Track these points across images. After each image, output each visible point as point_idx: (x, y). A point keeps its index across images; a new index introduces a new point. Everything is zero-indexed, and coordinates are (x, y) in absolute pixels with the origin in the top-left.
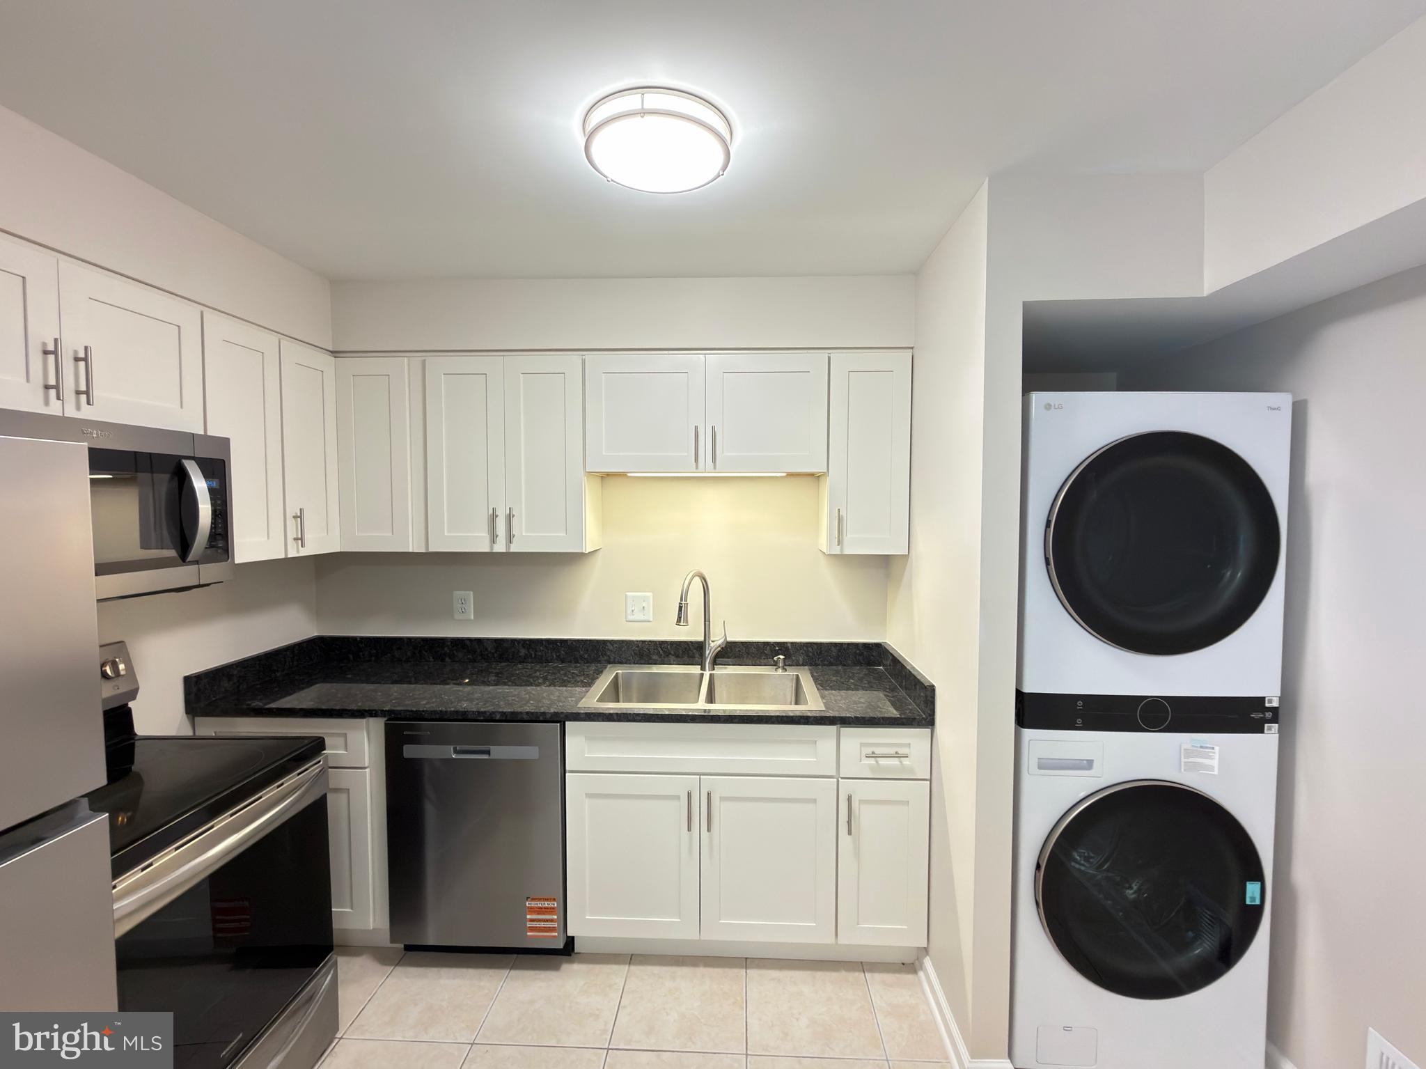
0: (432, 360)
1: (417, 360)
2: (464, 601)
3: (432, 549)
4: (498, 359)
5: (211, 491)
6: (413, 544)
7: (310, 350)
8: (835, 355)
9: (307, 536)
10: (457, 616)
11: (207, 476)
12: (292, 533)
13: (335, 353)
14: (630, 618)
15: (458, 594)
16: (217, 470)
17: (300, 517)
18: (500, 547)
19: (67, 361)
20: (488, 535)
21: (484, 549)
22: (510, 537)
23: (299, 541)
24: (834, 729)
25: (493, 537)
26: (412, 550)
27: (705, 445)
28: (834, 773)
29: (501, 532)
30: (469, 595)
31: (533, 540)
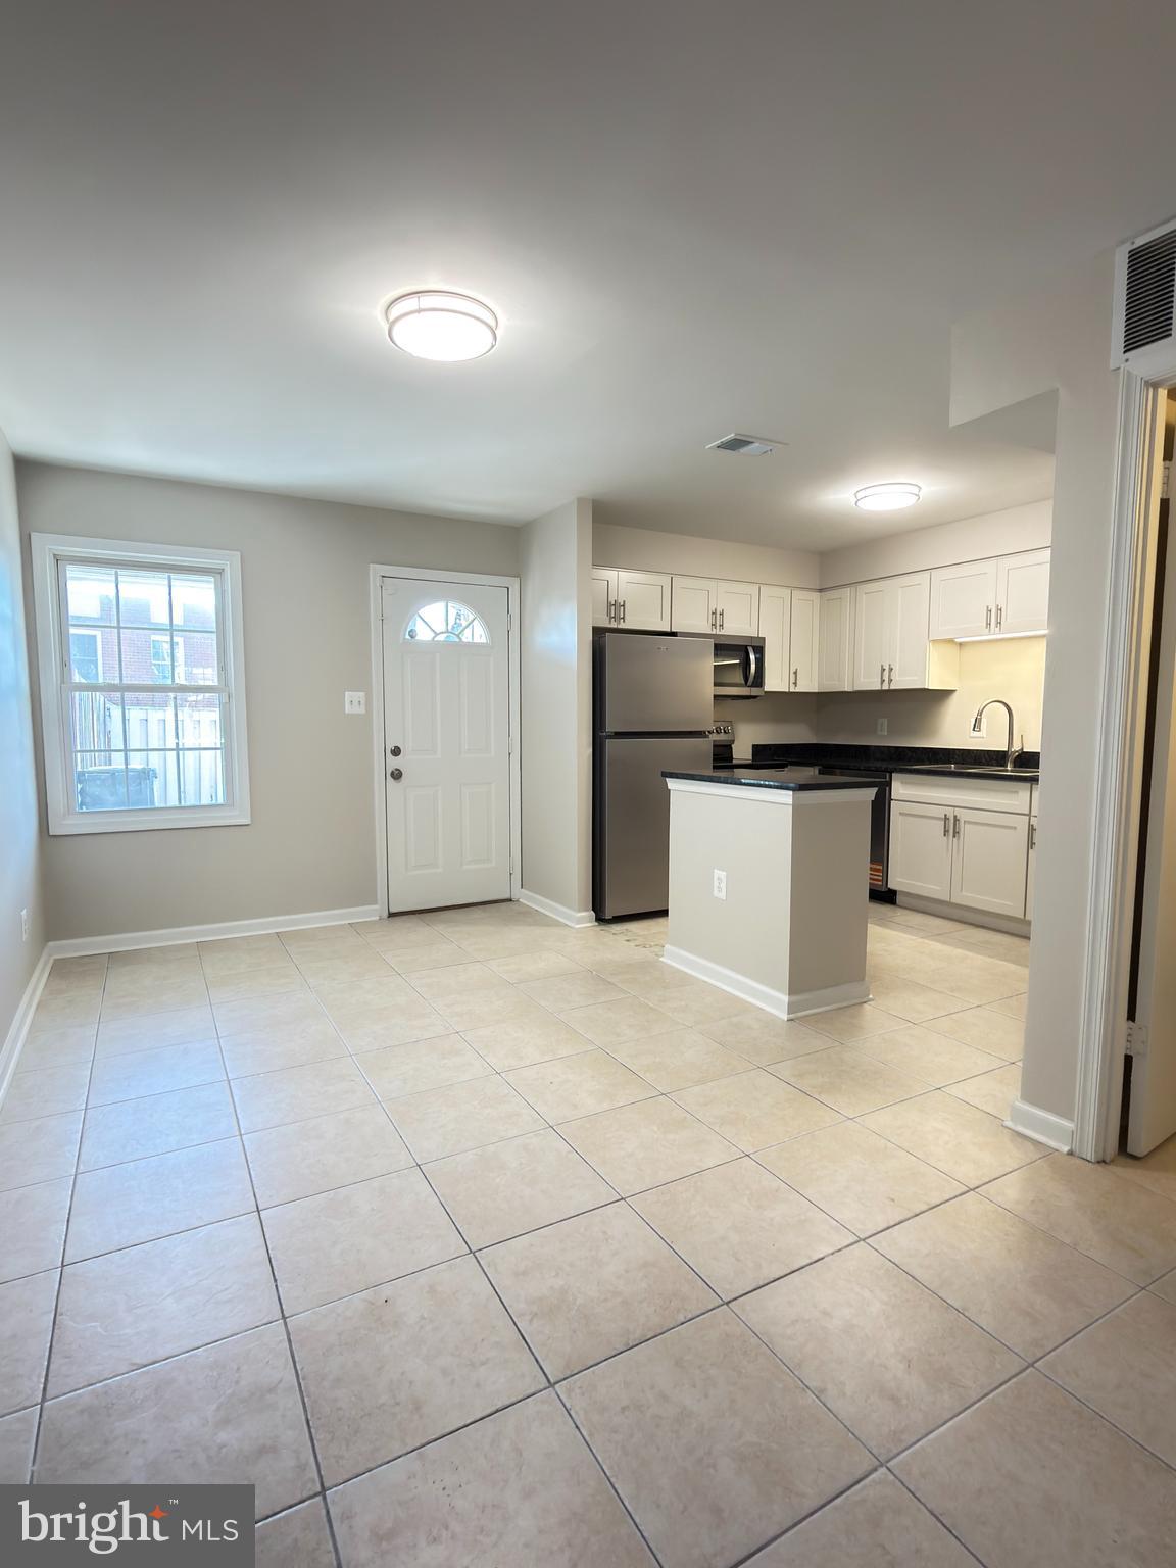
0: (860, 587)
2: (882, 724)
3: (857, 688)
4: (888, 581)
5: (757, 660)
6: (847, 689)
7: (805, 592)
9: (799, 681)
10: (879, 733)
11: (755, 653)
12: (792, 682)
13: (820, 590)
16: (760, 651)
17: (796, 673)
18: (885, 687)
19: (718, 616)
20: (880, 680)
21: (878, 688)
22: (891, 681)
23: (795, 684)
24: (1029, 785)
25: (882, 681)
26: (846, 690)
27: (995, 617)
28: (1027, 812)
29: (886, 678)
30: (885, 721)
31: (901, 682)
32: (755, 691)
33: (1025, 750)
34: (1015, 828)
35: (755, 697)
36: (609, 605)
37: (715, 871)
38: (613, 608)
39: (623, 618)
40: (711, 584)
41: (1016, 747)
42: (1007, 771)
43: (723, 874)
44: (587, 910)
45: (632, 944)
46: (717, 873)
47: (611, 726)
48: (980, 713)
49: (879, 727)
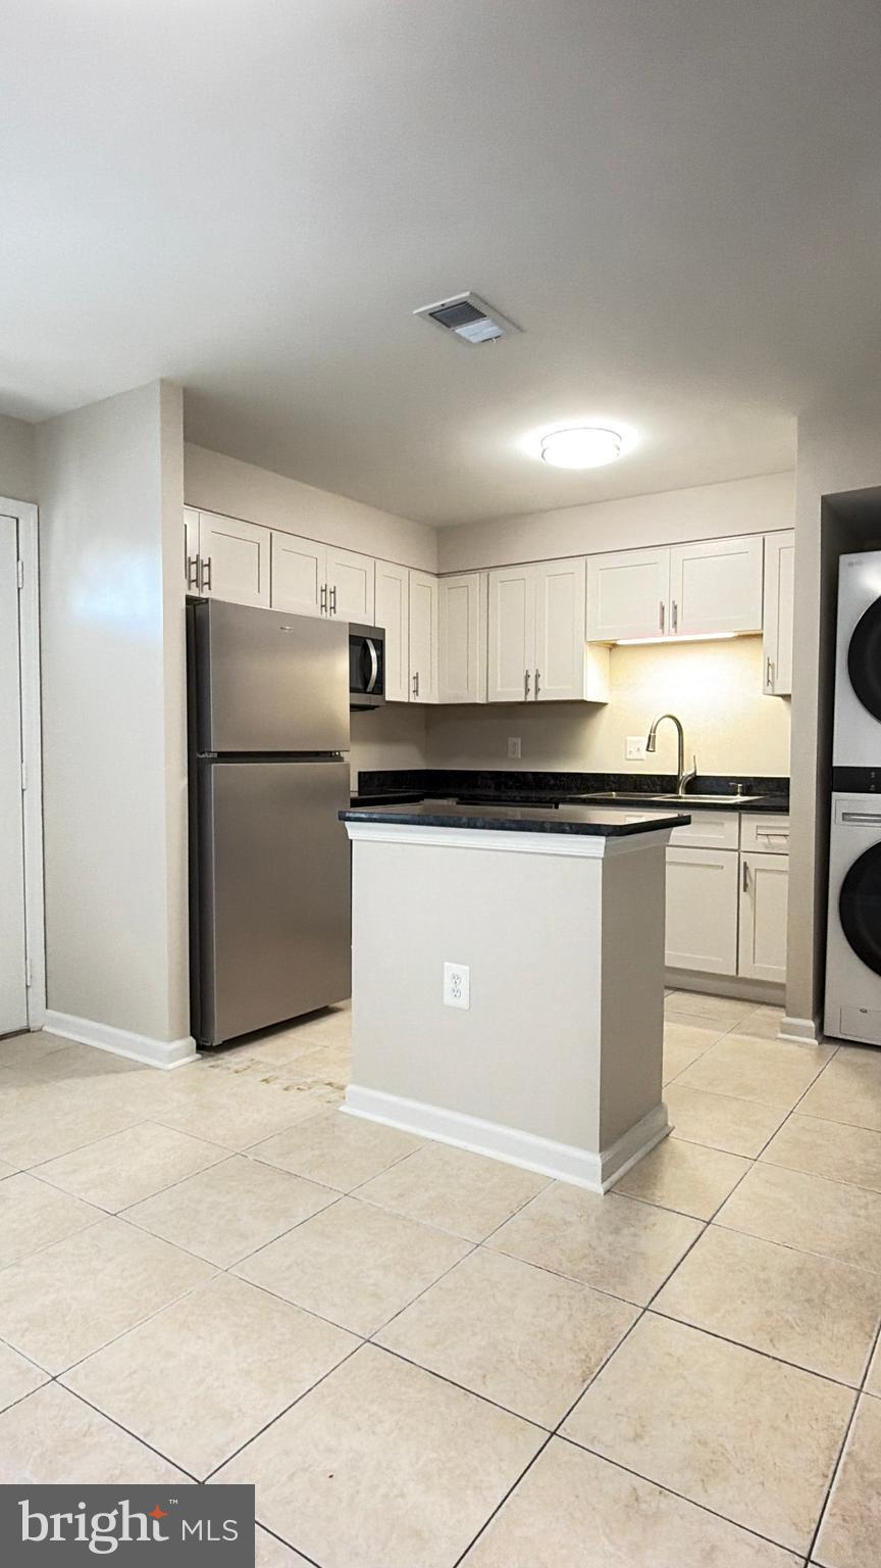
0: (493, 574)
1: (484, 575)
2: (515, 744)
3: (492, 699)
4: (530, 568)
5: (378, 657)
6: (480, 700)
7: (423, 575)
8: (768, 537)
9: (419, 690)
10: (510, 755)
11: (376, 649)
12: (412, 689)
13: (439, 575)
14: (628, 757)
15: (511, 740)
16: (380, 646)
17: (416, 678)
18: (531, 698)
19: (328, 594)
20: (523, 690)
21: (521, 699)
22: (537, 690)
23: (416, 691)
24: (736, 814)
25: (527, 691)
26: (478, 701)
27: (669, 615)
28: (736, 847)
29: (532, 686)
30: (519, 741)
31: (551, 691)
32: (373, 700)
33: (698, 774)
34: (722, 867)
35: (372, 708)
36: (188, 563)
37: (446, 964)
38: (194, 567)
39: (209, 583)
40: (318, 550)
41: (688, 772)
42: (680, 798)
43: (463, 970)
44: (182, 1037)
45: (275, 1086)
46: (450, 968)
47: (217, 745)
48: (654, 730)
49: (511, 748)
